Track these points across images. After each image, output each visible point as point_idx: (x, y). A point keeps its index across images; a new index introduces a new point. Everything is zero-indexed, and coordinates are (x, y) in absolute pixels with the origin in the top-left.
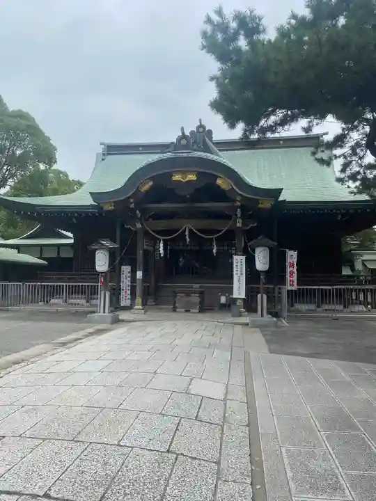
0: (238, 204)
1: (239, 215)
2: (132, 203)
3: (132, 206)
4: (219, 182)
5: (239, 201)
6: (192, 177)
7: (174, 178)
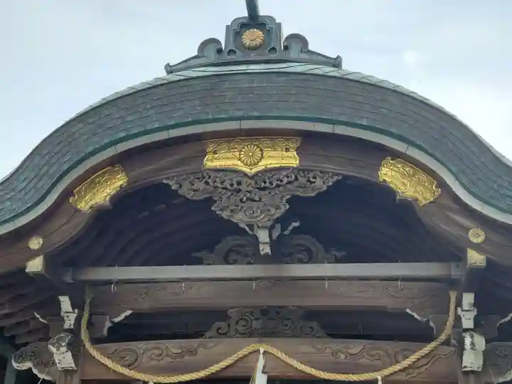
0: (476, 258)
1: (468, 323)
2: (34, 254)
3: (35, 265)
4: (389, 174)
5: (478, 248)
6: (283, 158)
7: (211, 162)
